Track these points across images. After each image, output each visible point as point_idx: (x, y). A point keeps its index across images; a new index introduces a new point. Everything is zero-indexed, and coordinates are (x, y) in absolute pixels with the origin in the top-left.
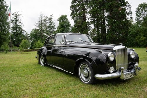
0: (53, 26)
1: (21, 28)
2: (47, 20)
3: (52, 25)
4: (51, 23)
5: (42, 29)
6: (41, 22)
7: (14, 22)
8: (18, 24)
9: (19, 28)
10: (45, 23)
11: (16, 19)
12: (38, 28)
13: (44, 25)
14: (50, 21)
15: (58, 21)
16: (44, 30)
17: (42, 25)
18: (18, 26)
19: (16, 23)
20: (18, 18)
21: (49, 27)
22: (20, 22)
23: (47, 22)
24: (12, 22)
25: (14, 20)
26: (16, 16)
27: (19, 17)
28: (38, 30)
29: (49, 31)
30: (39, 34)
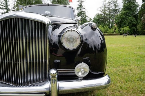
0: (117, 10)
1: (85, 14)
2: (112, 3)
3: (116, 8)
4: (116, 6)
5: (105, 14)
6: (105, 6)
7: (79, 8)
8: (83, 10)
9: (83, 14)
10: (109, 7)
11: (81, 5)
12: (101, 13)
13: (108, 9)
14: (114, 4)
15: (122, 2)
16: (107, 15)
17: (105, 9)
18: (82, 13)
19: (81, 10)
20: (82, 5)
21: (113, 11)
22: (84, 8)
23: (112, 5)
24: (78, 9)
25: (79, 7)
26: (81, 3)
27: (83, 3)
28: (101, 14)
29: (112, 15)
30: (102, 19)
